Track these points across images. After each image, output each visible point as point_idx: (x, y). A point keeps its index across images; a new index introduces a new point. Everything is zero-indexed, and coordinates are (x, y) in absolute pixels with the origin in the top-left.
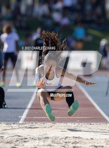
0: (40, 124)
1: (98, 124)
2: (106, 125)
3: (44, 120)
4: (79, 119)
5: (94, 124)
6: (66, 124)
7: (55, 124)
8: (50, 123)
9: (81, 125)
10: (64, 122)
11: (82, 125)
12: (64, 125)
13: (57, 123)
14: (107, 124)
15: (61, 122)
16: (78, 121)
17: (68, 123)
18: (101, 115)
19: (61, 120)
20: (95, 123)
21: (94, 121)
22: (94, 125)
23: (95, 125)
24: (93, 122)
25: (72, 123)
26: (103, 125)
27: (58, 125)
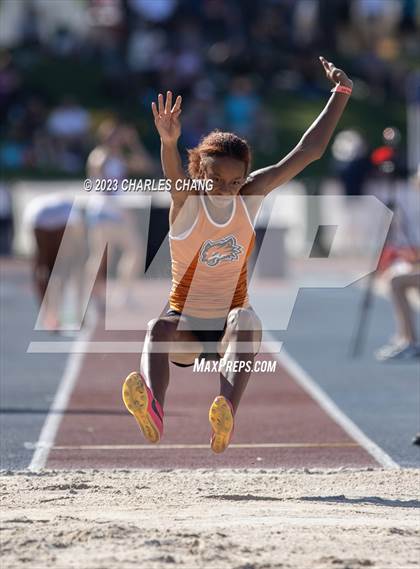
0: (113, 476)
1: (336, 470)
2: (371, 473)
3: (126, 458)
4: (262, 452)
5: (320, 470)
6: (211, 474)
7: (169, 474)
8: (148, 471)
9: (270, 476)
10: (204, 465)
11: (274, 475)
12: (206, 475)
13: (178, 471)
14: (372, 470)
15: (193, 466)
16: (259, 459)
17: (222, 470)
18: (344, 435)
19: (193, 458)
20: (326, 465)
21: (319, 458)
22: (322, 473)
23: (325, 476)
24: (316, 461)
25: (237, 470)
26: (358, 475)
27: (182, 475)
